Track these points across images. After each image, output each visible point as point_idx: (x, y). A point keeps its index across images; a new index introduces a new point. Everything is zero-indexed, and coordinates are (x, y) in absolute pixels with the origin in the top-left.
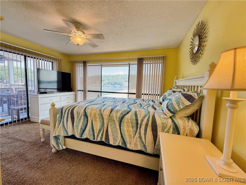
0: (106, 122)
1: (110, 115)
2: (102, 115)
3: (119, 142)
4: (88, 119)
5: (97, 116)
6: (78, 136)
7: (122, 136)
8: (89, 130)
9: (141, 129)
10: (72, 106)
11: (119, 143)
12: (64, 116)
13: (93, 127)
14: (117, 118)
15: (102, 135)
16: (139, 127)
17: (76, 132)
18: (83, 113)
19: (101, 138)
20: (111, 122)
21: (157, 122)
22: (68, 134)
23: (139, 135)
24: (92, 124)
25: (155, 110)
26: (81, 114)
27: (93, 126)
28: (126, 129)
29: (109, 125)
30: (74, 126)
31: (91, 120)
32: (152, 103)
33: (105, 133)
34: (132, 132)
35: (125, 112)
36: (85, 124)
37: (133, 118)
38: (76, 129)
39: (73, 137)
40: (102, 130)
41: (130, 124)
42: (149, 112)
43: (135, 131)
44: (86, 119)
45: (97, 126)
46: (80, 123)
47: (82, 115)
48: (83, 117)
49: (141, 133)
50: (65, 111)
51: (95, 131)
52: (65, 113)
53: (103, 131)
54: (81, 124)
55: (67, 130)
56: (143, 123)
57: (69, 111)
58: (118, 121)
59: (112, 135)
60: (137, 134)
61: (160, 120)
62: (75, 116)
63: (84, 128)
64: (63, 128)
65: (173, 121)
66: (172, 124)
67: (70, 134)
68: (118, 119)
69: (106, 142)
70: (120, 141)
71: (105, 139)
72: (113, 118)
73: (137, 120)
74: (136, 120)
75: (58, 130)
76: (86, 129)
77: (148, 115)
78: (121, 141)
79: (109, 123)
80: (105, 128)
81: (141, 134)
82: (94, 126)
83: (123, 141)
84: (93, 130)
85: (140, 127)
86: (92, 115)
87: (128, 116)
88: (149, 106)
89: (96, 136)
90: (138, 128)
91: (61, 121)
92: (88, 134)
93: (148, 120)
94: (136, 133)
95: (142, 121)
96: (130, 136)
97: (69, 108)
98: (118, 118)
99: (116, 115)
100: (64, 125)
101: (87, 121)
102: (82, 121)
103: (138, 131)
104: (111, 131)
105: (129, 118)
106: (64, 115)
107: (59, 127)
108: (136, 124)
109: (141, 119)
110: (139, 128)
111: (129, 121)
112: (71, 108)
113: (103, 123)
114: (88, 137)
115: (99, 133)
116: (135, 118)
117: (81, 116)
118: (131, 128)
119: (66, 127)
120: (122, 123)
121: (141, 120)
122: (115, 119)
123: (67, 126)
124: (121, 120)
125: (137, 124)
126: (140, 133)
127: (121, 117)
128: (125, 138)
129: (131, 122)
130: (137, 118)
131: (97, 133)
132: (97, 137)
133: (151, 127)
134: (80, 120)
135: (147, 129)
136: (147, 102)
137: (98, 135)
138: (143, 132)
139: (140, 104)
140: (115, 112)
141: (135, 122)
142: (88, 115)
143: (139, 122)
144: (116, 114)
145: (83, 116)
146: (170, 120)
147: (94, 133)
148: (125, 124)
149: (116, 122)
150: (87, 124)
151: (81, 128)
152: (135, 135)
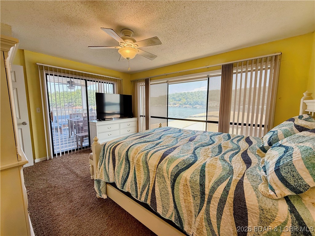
0: (152, 175)
1: (158, 165)
2: (147, 163)
3: (170, 215)
4: (130, 166)
5: (141, 164)
6: (119, 186)
7: (176, 207)
8: (131, 182)
9: (211, 205)
10: (115, 142)
11: (172, 216)
12: (106, 156)
13: (136, 180)
14: (168, 174)
15: (147, 194)
16: (206, 200)
17: (117, 181)
18: (124, 156)
19: (146, 199)
20: (159, 178)
21: (247, 202)
22: (109, 180)
23: (205, 216)
24: (135, 174)
25: (247, 168)
26: (122, 156)
27: (135, 178)
28: (183, 196)
29: (156, 182)
30: (115, 171)
31: (134, 168)
32: (243, 145)
33: (150, 192)
34: (192, 204)
35: (184, 165)
36: (127, 172)
37: (195, 180)
38: (117, 175)
39: (114, 185)
40: (147, 187)
41: (190, 190)
42: (231, 172)
43: (198, 204)
44: (128, 165)
45: (141, 181)
46: (122, 169)
47: (123, 158)
48: (124, 162)
49: (210, 213)
50: (107, 149)
51: (138, 185)
52: (107, 151)
53: (148, 189)
54: (122, 171)
55: (108, 175)
56: (214, 196)
57: (110, 149)
58: (170, 179)
59: (160, 200)
60: (201, 212)
61: (256, 198)
62: (117, 158)
63: (126, 177)
64: (104, 171)
66: (290, 219)
67: (111, 181)
68: (170, 176)
69: (152, 207)
70: (172, 213)
71: (151, 202)
72: (162, 173)
73: (202, 185)
74: (200, 185)
75: (100, 173)
76: (127, 178)
77: (228, 180)
78: (174, 215)
79: (156, 179)
80: (150, 185)
81: (211, 216)
82: (137, 177)
83: (177, 216)
84: (136, 183)
85: (209, 202)
86: (135, 161)
87: (187, 174)
88: (237, 153)
89: (139, 193)
90: (204, 200)
91: (103, 161)
92: (130, 187)
93: (226, 191)
94: (200, 210)
95: (213, 190)
96: (189, 212)
97: (111, 146)
98: (170, 174)
99: (167, 169)
100: (105, 167)
101: (129, 168)
102: (123, 166)
103: (204, 208)
104: (159, 193)
105: (188, 178)
106: (106, 154)
107: (101, 169)
108: (201, 194)
109: (211, 184)
110: (206, 202)
111: (189, 184)
112: (113, 145)
113: (148, 177)
114: (130, 192)
115: (143, 191)
116: (198, 181)
117: (123, 160)
118: (192, 198)
119: (107, 171)
120: (176, 184)
121: (210, 187)
122: (165, 175)
123: (109, 169)
124: (174, 179)
125: (203, 193)
126: (208, 212)
127: (175, 173)
128: (180, 212)
129: (191, 187)
130: (204, 182)
131: (140, 189)
132: (141, 195)
133: (232, 209)
134: (121, 164)
135: (223, 209)
136: (235, 141)
137: (142, 193)
138: (213, 212)
139: (220, 147)
140: (167, 162)
141: (198, 188)
142: (131, 160)
143: (207, 191)
144: (168, 166)
145: (124, 160)
147: (137, 189)
148: (181, 187)
149: (167, 180)
150: (129, 173)
151: (123, 177)
152: (199, 212)
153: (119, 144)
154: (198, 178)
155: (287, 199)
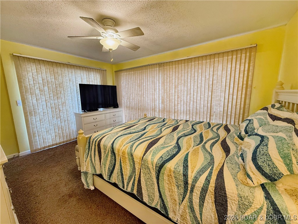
0: (137, 167)
1: (143, 157)
2: (132, 155)
4: (116, 158)
5: (127, 156)
6: (106, 177)
7: (161, 196)
8: (117, 174)
9: (194, 194)
10: (100, 135)
11: (157, 204)
12: (91, 148)
13: (122, 171)
14: (153, 166)
15: (133, 185)
16: (189, 189)
17: (104, 172)
18: (110, 148)
19: (132, 189)
20: (144, 169)
21: (227, 190)
22: (95, 171)
23: (189, 203)
24: (121, 165)
25: (227, 156)
26: (107, 149)
27: (121, 169)
28: (167, 186)
29: (142, 173)
30: (101, 163)
31: (119, 160)
32: (222, 133)
33: (136, 183)
34: (177, 194)
35: (168, 156)
36: (113, 164)
37: (178, 170)
38: (103, 167)
39: (101, 176)
40: (133, 178)
41: (174, 180)
42: (212, 162)
43: (181, 193)
44: (113, 158)
45: (127, 172)
46: (108, 161)
47: (109, 150)
48: (110, 154)
49: (193, 201)
50: (93, 142)
51: (124, 176)
52: (92, 144)
53: (134, 180)
54: (108, 163)
55: (94, 167)
56: (196, 185)
57: (96, 142)
58: (155, 170)
59: (146, 190)
60: (185, 200)
61: (236, 187)
62: (102, 151)
63: (112, 168)
64: (90, 163)
65: (268, 197)
66: (265, 205)
67: (98, 172)
68: (154, 168)
69: (139, 197)
70: (158, 202)
71: (137, 191)
72: (147, 164)
73: (185, 175)
74: (184, 175)
75: (86, 165)
76: (114, 170)
78: (159, 203)
79: (141, 170)
80: (136, 176)
81: (194, 203)
82: (123, 168)
83: (162, 205)
84: (122, 175)
85: (192, 191)
86: (121, 154)
87: (171, 165)
88: (217, 141)
89: (125, 184)
90: (187, 190)
91: (88, 154)
92: (116, 179)
93: (208, 180)
94: (184, 198)
95: (196, 180)
96: (174, 200)
97: (96, 139)
98: (154, 165)
99: (152, 160)
100: (91, 160)
101: (115, 160)
102: (109, 158)
103: (187, 196)
104: (145, 184)
105: (173, 169)
107: (87, 161)
108: (184, 184)
109: (194, 175)
110: (189, 191)
111: (173, 175)
112: (99, 138)
113: (134, 168)
114: (117, 183)
115: (130, 181)
116: (182, 172)
117: (108, 152)
118: (176, 188)
119: (94, 163)
120: (161, 175)
121: (193, 177)
122: (150, 166)
123: (95, 161)
124: (158, 170)
125: (186, 183)
126: (191, 201)
127: (160, 164)
128: (165, 201)
129: (175, 177)
130: (187, 173)
131: (127, 180)
132: (127, 185)
133: (213, 197)
134: (107, 157)
135: (205, 197)
136: (215, 129)
137: (128, 183)
138: (196, 200)
139: (201, 136)
140: (152, 153)
141: (182, 178)
142: (116, 152)
143: (190, 181)
144: (153, 157)
145: (110, 152)
146: (260, 194)
147: (123, 180)
148: (166, 178)
149: (152, 170)
150: (115, 164)
151: (109, 168)
152: (183, 201)
153: (104, 137)
154: (181, 169)
155: (263, 186)
